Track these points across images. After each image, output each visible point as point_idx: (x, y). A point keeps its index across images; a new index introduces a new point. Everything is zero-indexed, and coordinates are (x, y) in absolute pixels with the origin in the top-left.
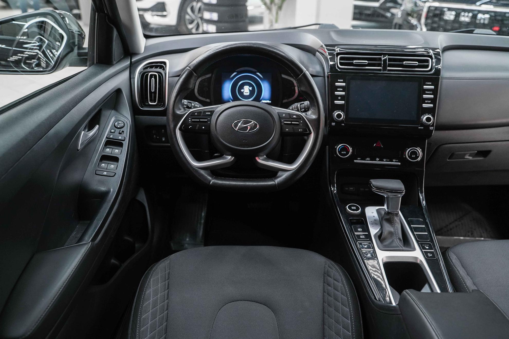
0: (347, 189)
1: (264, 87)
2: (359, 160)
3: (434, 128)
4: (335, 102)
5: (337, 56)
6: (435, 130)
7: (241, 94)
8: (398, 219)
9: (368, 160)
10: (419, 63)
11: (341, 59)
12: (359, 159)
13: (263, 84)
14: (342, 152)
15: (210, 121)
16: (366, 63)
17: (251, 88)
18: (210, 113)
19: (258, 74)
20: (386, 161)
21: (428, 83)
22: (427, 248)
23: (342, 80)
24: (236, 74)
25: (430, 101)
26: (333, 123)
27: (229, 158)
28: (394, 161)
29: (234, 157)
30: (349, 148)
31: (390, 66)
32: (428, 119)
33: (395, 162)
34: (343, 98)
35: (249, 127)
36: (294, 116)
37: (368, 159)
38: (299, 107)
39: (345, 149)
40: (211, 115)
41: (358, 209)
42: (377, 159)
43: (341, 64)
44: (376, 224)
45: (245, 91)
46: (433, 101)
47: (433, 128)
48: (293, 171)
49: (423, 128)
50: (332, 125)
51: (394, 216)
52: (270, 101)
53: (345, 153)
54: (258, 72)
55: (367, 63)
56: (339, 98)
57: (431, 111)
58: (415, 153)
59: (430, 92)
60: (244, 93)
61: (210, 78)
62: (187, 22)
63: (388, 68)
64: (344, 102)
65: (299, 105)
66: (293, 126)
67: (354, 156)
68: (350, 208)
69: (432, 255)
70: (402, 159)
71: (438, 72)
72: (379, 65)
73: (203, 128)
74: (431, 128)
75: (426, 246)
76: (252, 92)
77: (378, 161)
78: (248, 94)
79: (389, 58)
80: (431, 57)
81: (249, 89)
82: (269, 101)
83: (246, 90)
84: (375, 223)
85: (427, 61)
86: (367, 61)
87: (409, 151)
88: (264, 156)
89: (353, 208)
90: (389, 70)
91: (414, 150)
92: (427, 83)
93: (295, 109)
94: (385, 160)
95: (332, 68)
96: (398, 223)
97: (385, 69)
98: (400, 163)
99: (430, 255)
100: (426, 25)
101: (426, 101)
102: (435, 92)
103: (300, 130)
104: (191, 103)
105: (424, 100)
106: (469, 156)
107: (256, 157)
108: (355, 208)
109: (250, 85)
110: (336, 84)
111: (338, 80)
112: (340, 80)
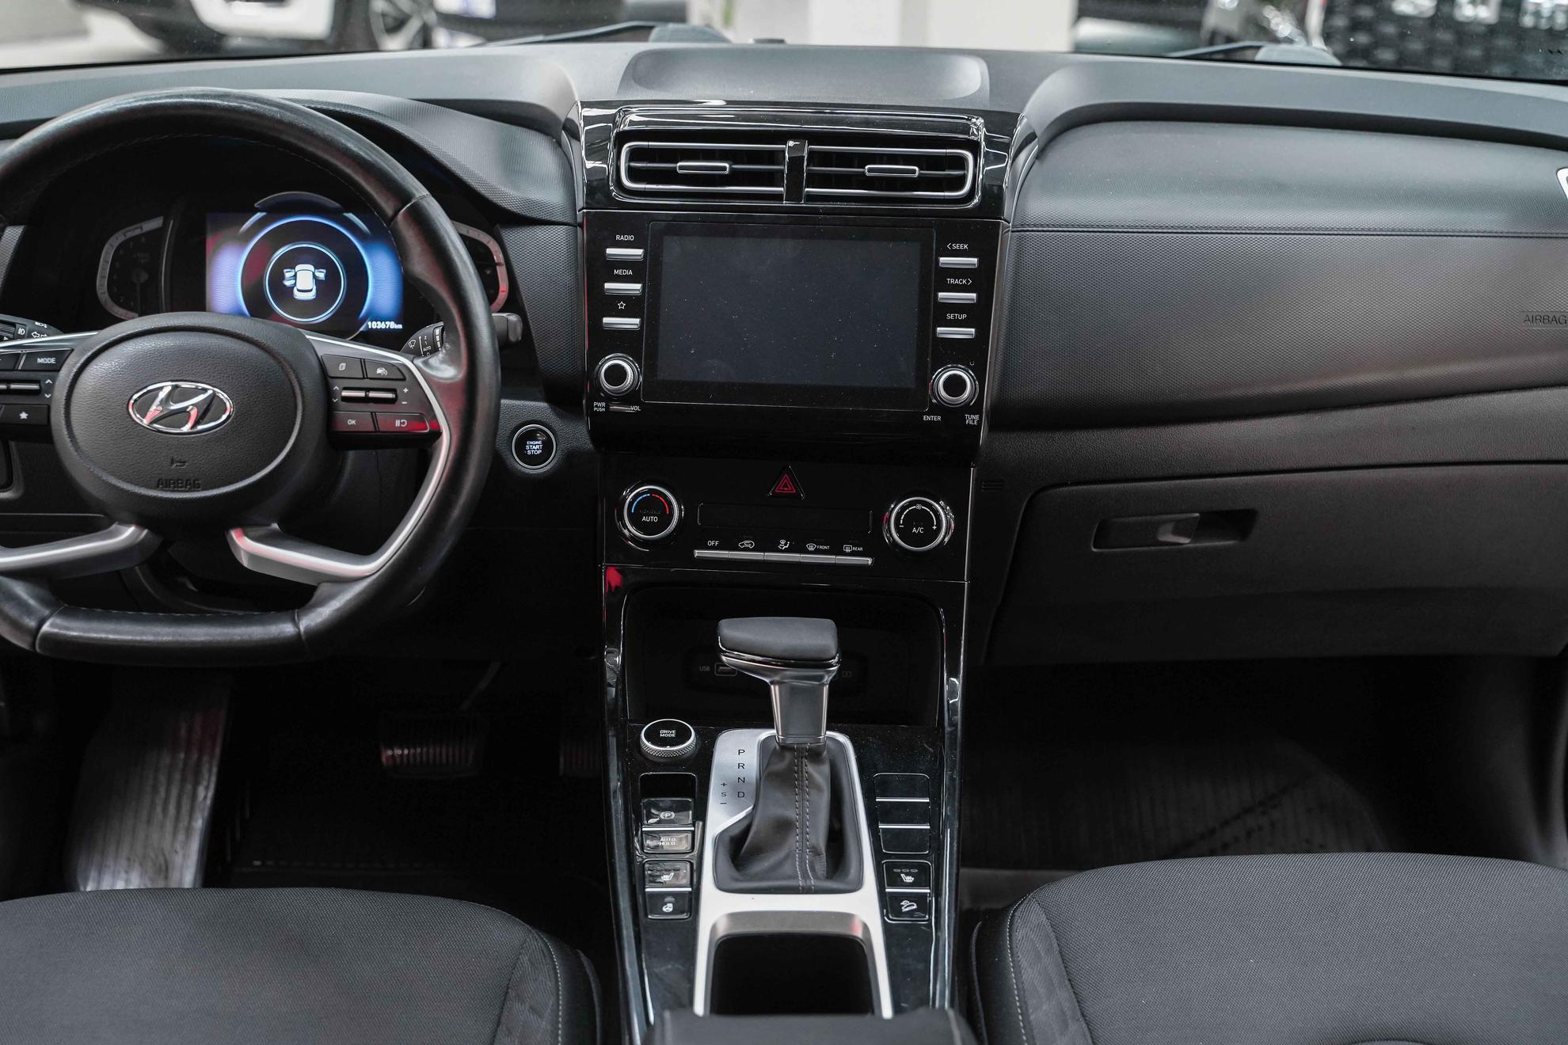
0: (708, 669)
1: (373, 267)
2: (713, 548)
3: (981, 418)
4: (606, 320)
5: (619, 146)
6: (992, 428)
7: (284, 294)
8: (820, 773)
9: (749, 546)
10: (921, 169)
11: (634, 155)
12: (711, 543)
13: (370, 256)
14: (644, 519)
15: (50, 388)
16: (724, 168)
17: (321, 275)
18: (52, 361)
19: (351, 216)
20: (817, 552)
21: (956, 246)
22: (909, 879)
23: (631, 238)
24: (262, 218)
25: (964, 316)
26: (599, 404)
27: (127, 534)
28: (848, 550)
29: (145, 532)
30: (670, 504)
31: (817, 180)
32: (954, 385)
33: (853, 554)
34: (632, 305)
35: (194, 413)
36: (379, 371)
37: (747, 543)
38: (438, 338)
39: (652, 503)
40: (56, 369)
41: (683, 736)
42: (783, 542)
43: (634, 175)
44: (740, 794)
45: (299, 286)
46: (977, 316)
47: (976, 417)
48: (369, 580)
49: (939, 418)
50: (595, 409)
51: (805, 761)
52: (397, 323)
53: (655, 519)
54: (348, 212)
55: (727, 172)
56: (622, 305)
57: (972, 354)
58: (922, 518)
59: (964, 281)
60: (295, 289)
61: (158, 234)
63: (807, 189)
64: (637, 321)
65: (438, 331)
66: (373, 407)
67: (690, 534)
68: (653, 737)
69: (915, 907)
70: (873, 543)
71: (993, 199)
72: (775, 179)
73: (24, 416)
74: (972, 419)
75: (907, 874)
76: (326, 289)
77: (786, 551)
78: (311, 296)
79: (811, 153)
80: (974, 147)
81: (314, 276)
82: (392, 323)
83: (304, 280)
84: (737, 790)
85: (960, 163)
86: (727, 165)
87: (903, 508)
88: (269, 525)
89: (664, 733)
90: (811, 198)
91: (919, 507)
92: (951, 246)
94: (811, 548)
95: (597, 188)
96: (819, 789)
97: (794, 193)
98: (870, 561)
99: (907, 906)
100: (1327, 36)
101: (950, 316)
102: (982, 280)
103: (398, 423)
104: (13, 325)
105: (944, 314)
106: (1177, 532)
107: (234, 526)
108: (672, 734)
109: (320, 261)
110: (609, 251)
111: (618, 237)
112: (622, 238)
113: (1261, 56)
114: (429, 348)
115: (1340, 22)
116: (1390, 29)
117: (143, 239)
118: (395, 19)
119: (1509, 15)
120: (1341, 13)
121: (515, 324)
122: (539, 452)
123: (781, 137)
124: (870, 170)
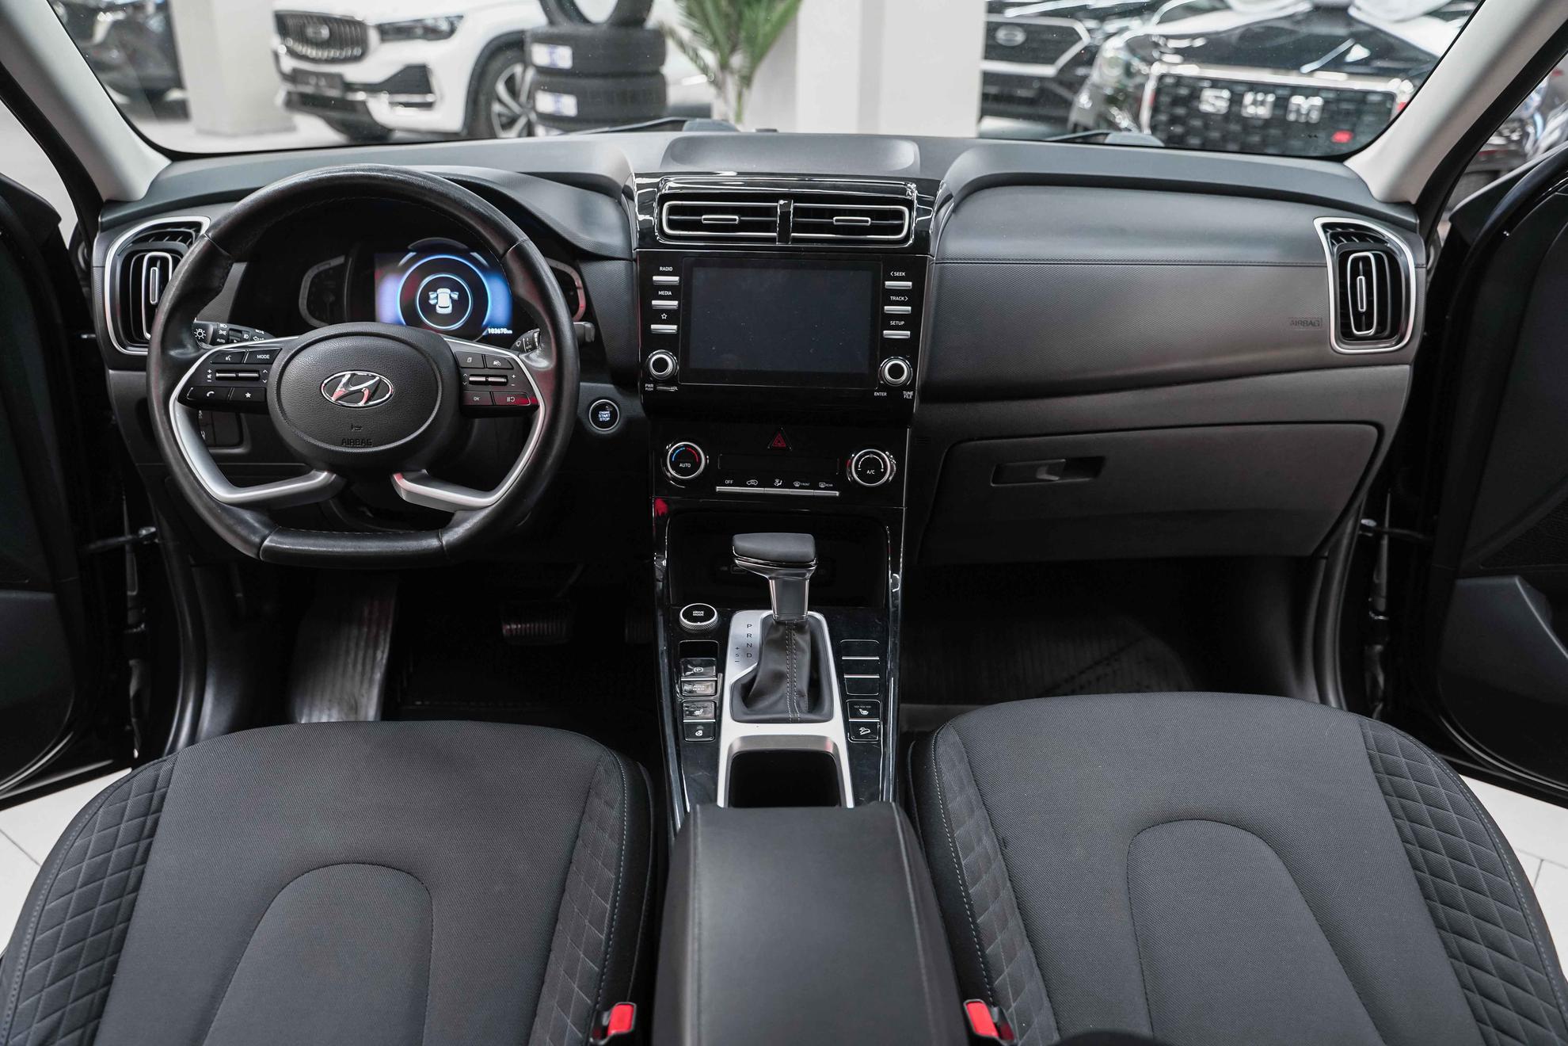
0: (726, 569)
1: (491, 290)
2: (729, 485)
3: (914, 394)
4: (653, 327)
5: (661, 204)
6: (922, 400)
7: (429, 310)
8: (805, 641)
9: (754, 484)
10: (872, 219)
11: (673, 210)
12: (728, 482)
13: (487, 280)
14: (681, 465)
15: (266, 376)
16: (735, 220)
17: (455, 296)
18: (268, 357)
19: (475, 254)
20: (801, 487)
21: (897, 274)
22: (865, 713)
23: (670, 269)
24: (414, 256)
25: (903, 323)
26: (649, 385)
27: (322, 477)
28: (822, 486)
29: (335, 476)
30: (699, 455)
31: (799, 228)
32: (896, 371)
33: (825, 489)
34: (672, 316)
35: (366, 393)
36: (495, 363)
37: (752, 482)
38: (536, 340)
39: (687, 455)
40: (270, 362)
41: (709, 615)
42: (777, 481)
43: (672, 224)
44: (748, 655)
45: (440, 304)
46: (911, 322)
47: (911, 393)
48: (490, 508)
49: (885, 394)
50: (646, 389)
51: (793, 632)
52: (508, 329)
53: (689, 465)
54: (473, 252)
55: (737, 222)
56: (664, 316)
57: (907, 349)
58: (872, 463)
59: (903, 299)
60: (437, 307)
61: (343, 266)
62: (496, 123)
63: (793, 234)
64: (675, 327)
65: (536, 335)
66: (490, 388)
67: (714, 475)
68: (688, 615)
69: (869, 731)
70: (840, 481)
71: (923, 239)
72: (768, 227)
73: (248, 395)
74: (908, 395)
75: (864, 709)
76: (459, 306)
77: (780, 487)
78: (449, 311)
79: (795, 208)
80: (909, 204)
81: (450, 297)
82: (505, 329)
83: (443, 300)
84: (746, 652)
85: (899, 215)
86: (737, 217)
87: (861, 457)
88: (420, 470)
89: (696, 613)
90: (796, 240)
91: (871, 456)
92: (893, 274)
94: (797, 485)
95: (647, 234)
96: (803, 651)
97: (784, 236)
98: (837, 493)
99: (863, 731)
100: (1154, 128)
101: (893, 323)
102: (915, 297)
103: (508, 399)
104: (240, 332)
105: (887, 321)
106: (1050, 473)
107: (396, 472)
108: (701, 614)
109: (454, 286)
110: (655, 278)
111: (661, 269)
112: (664, 269)
113: (1108, 140)
114: (530, 346)
115: (1163, 118)
116: (1197, 123)
117: (331, 272)
118: (508, 117)
119: (1279, 112)
120: (1164, 112)
121: (589, 329)
122: (608, 419)
123: (775, 197)
124: (837, 221)
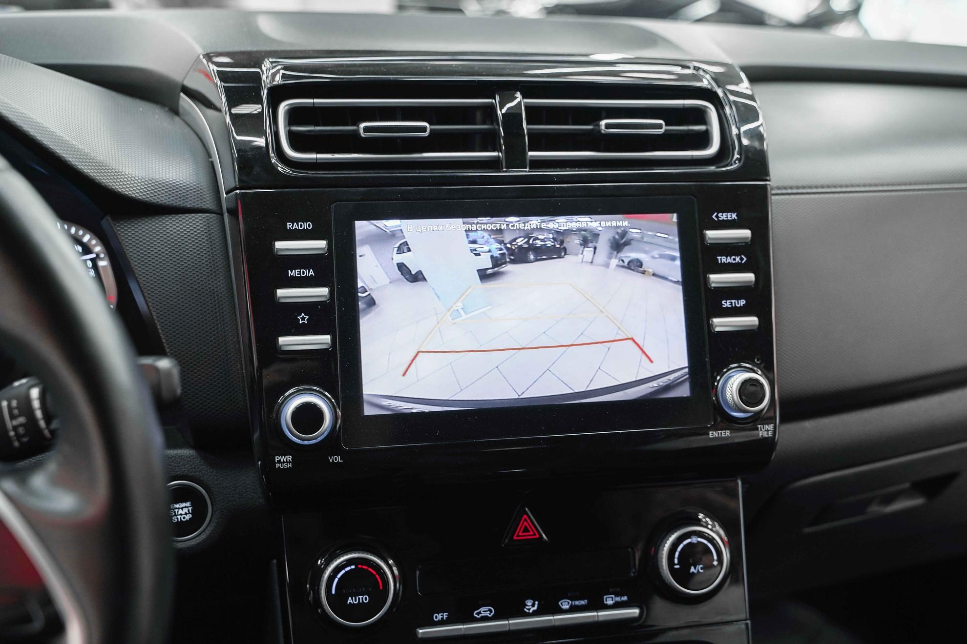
2: (442, 623)
3: (775, 429)
4: (282, 340)
5: (274, 106)
9: (487, 614)
10: (667, 124)
11: (296, 116)
12: (438, 617)
14: (350, 600)
16: (424, 129)
20: (573, 609)
21: (723, 216)
23: (307, 226)
25: (742, 302)
26: (283, 459)
28: (610, 602)
30: (378, 568)
31: (539, 141)
32: (750, 392)
33: (617, 606)
34: (318, 316)
37: (484, 611)
38: (36, 404)
39: (361, 578)
42: (529, 603)
43: (298, 140)
46: (756, 301)
47: (770, 428)
49: (729, 433)
50: (277, 465)
53: (365, 599)
55: (427, 134)
56: (303, 319)
57: (754, 348)
58: (698, 552)
59: (738, 259)
63: (531, 153)
64: (327, 338)
70: (640, 590)
72: (488, 141)
74: (765, 430)
77: (535, 614)
79: (528, 108)
80: (712, 96)
85: (699, 116)
86: (427, 125)
87: (677, 543)
90: (537, 163)
91: (694, 540)
92: (717, 216)
93: (13, 417)
94: (565, 606)
95: (252, 160)
97: (515, 157)
98: (636, 612)
101: (726, 304)
102: (756, 256)
105: (716, 300)
110: (279, 245)
111: (289, 225)
112: (295, 226)
121: (168, 373)
122: (188, 517)
